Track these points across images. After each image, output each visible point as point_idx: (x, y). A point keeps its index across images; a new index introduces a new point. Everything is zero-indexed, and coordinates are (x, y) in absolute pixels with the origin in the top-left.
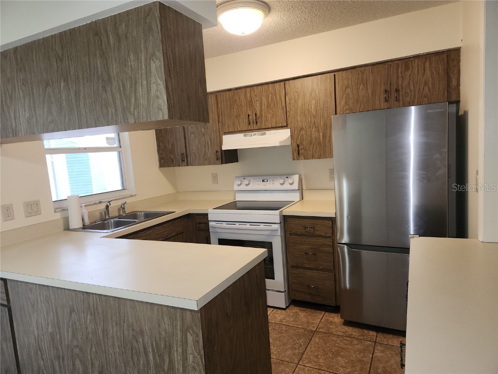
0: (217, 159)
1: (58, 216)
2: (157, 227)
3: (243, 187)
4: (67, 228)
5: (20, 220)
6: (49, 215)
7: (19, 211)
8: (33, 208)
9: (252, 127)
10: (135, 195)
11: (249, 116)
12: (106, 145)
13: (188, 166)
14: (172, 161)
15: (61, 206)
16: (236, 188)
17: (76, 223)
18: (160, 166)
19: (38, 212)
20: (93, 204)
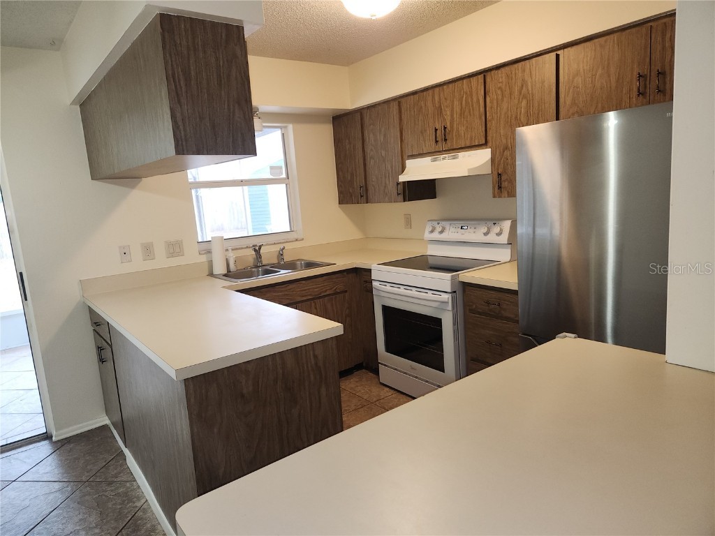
0: (398, 194)
1: (204, 258)
2: (304, 282)
3: (436, 236)
4: (211, 274)
5: (161, 261)
6: (192, 257)
7: (160, 251)
8: (175, 248)
9: (440, 146)
10: (303, 239)
11: (436, 130)
12: (269, 176)
13: (367, 203)
14: (351, 196)
15: (206, 248)
16: (427, 236)
17: (220, 269)
18: (341, 202)
19: (180, 253)
20: (245, 248)
